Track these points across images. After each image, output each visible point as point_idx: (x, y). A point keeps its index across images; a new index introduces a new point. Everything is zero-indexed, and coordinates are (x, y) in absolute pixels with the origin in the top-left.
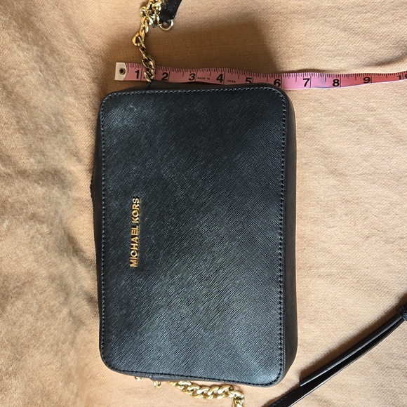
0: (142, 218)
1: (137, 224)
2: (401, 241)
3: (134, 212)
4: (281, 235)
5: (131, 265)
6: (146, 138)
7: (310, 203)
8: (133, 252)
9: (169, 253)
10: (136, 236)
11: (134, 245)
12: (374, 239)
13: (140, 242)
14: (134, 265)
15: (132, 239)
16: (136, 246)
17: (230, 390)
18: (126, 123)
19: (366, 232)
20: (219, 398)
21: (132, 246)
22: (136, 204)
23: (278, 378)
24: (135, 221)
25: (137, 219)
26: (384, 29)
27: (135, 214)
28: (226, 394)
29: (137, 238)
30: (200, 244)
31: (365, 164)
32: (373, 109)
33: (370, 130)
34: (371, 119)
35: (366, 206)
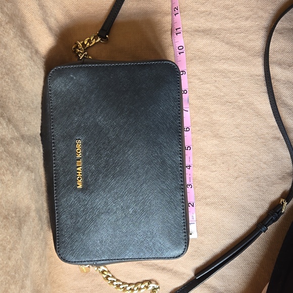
0: (84, 153)
1: (81, 158)
2: (257, 180)
3: (78, 149)
4: (181, 158)
5: (78, 187)
6: (84, 97)
7: (200, 157)
8: (78, 177)
9: (106, 176)
10: (80, 166)
11: (79, 173)
12: (240, 178)
13: (83, 170)
14: (80, 187)
15: (78, 169)
16: (81, 174)
17: (149, 284)
18: (68, 87)
19: (236, 175)
20: (142, 291)
21: (78, 174)
22: (79, 144)
23: (184, 252)
24: (79, 156)
25: (80, 154)
26: (252, 44)
27: (79, 151)
28: (147, 287)
29: (81, 167)
30: (129, 168)
31: (236, 130)
32: (242, 95)
33: (240, 108)
34: (241, 101)
35: (236, 157)
